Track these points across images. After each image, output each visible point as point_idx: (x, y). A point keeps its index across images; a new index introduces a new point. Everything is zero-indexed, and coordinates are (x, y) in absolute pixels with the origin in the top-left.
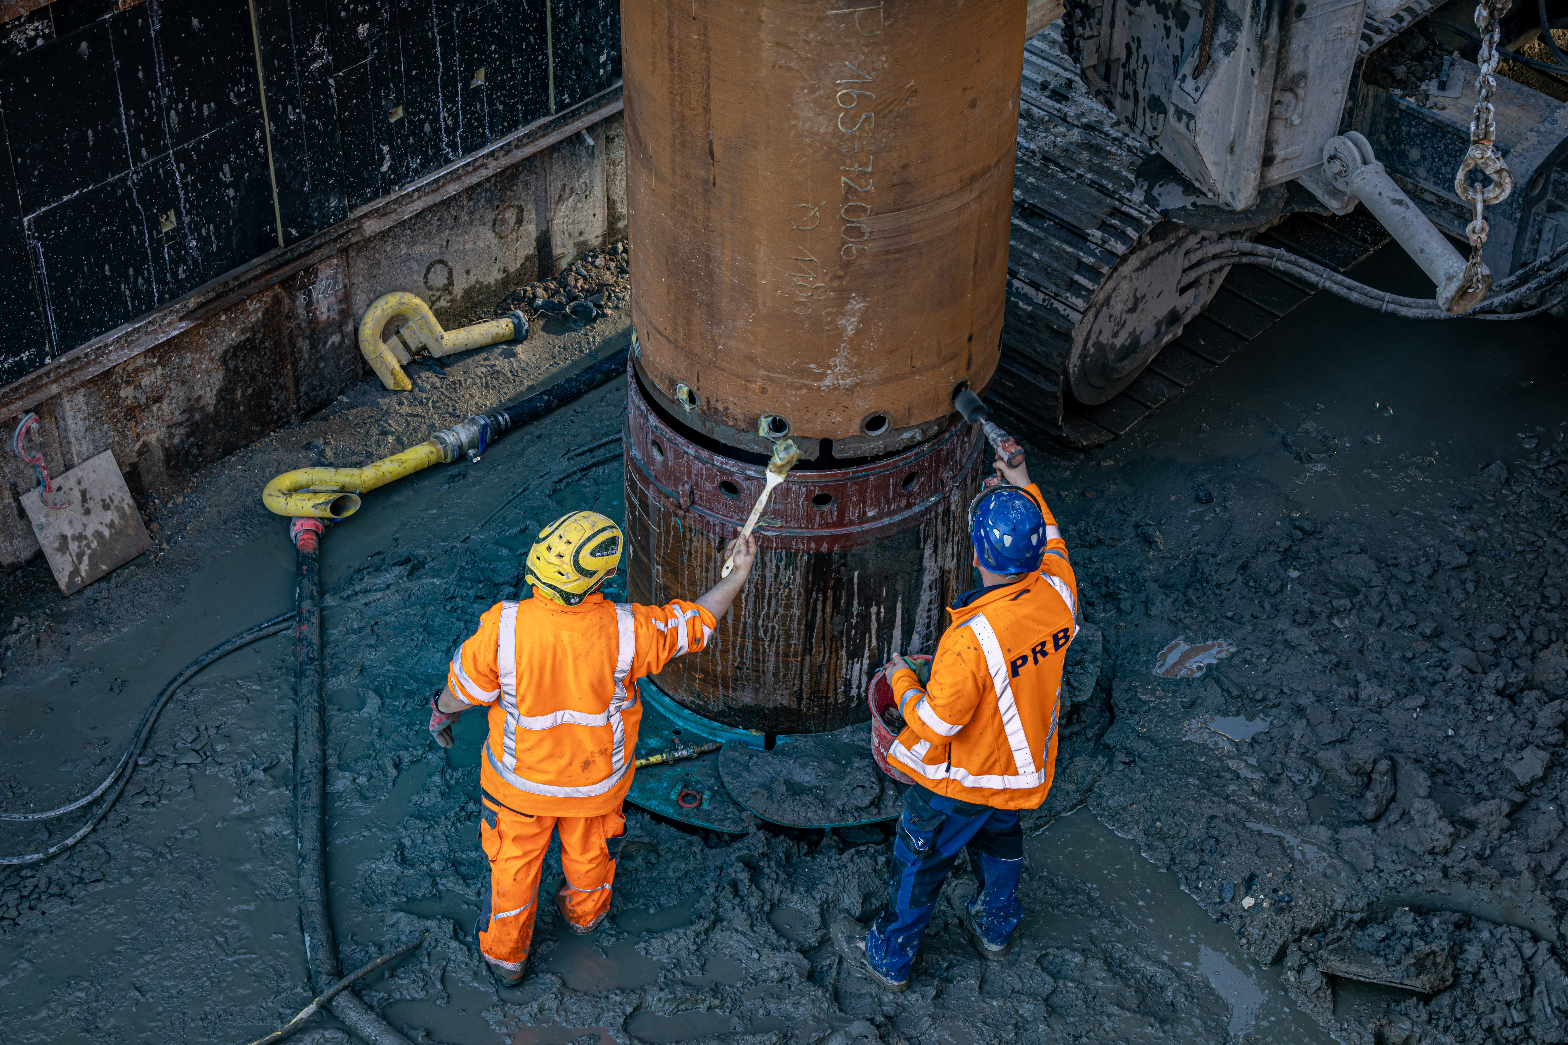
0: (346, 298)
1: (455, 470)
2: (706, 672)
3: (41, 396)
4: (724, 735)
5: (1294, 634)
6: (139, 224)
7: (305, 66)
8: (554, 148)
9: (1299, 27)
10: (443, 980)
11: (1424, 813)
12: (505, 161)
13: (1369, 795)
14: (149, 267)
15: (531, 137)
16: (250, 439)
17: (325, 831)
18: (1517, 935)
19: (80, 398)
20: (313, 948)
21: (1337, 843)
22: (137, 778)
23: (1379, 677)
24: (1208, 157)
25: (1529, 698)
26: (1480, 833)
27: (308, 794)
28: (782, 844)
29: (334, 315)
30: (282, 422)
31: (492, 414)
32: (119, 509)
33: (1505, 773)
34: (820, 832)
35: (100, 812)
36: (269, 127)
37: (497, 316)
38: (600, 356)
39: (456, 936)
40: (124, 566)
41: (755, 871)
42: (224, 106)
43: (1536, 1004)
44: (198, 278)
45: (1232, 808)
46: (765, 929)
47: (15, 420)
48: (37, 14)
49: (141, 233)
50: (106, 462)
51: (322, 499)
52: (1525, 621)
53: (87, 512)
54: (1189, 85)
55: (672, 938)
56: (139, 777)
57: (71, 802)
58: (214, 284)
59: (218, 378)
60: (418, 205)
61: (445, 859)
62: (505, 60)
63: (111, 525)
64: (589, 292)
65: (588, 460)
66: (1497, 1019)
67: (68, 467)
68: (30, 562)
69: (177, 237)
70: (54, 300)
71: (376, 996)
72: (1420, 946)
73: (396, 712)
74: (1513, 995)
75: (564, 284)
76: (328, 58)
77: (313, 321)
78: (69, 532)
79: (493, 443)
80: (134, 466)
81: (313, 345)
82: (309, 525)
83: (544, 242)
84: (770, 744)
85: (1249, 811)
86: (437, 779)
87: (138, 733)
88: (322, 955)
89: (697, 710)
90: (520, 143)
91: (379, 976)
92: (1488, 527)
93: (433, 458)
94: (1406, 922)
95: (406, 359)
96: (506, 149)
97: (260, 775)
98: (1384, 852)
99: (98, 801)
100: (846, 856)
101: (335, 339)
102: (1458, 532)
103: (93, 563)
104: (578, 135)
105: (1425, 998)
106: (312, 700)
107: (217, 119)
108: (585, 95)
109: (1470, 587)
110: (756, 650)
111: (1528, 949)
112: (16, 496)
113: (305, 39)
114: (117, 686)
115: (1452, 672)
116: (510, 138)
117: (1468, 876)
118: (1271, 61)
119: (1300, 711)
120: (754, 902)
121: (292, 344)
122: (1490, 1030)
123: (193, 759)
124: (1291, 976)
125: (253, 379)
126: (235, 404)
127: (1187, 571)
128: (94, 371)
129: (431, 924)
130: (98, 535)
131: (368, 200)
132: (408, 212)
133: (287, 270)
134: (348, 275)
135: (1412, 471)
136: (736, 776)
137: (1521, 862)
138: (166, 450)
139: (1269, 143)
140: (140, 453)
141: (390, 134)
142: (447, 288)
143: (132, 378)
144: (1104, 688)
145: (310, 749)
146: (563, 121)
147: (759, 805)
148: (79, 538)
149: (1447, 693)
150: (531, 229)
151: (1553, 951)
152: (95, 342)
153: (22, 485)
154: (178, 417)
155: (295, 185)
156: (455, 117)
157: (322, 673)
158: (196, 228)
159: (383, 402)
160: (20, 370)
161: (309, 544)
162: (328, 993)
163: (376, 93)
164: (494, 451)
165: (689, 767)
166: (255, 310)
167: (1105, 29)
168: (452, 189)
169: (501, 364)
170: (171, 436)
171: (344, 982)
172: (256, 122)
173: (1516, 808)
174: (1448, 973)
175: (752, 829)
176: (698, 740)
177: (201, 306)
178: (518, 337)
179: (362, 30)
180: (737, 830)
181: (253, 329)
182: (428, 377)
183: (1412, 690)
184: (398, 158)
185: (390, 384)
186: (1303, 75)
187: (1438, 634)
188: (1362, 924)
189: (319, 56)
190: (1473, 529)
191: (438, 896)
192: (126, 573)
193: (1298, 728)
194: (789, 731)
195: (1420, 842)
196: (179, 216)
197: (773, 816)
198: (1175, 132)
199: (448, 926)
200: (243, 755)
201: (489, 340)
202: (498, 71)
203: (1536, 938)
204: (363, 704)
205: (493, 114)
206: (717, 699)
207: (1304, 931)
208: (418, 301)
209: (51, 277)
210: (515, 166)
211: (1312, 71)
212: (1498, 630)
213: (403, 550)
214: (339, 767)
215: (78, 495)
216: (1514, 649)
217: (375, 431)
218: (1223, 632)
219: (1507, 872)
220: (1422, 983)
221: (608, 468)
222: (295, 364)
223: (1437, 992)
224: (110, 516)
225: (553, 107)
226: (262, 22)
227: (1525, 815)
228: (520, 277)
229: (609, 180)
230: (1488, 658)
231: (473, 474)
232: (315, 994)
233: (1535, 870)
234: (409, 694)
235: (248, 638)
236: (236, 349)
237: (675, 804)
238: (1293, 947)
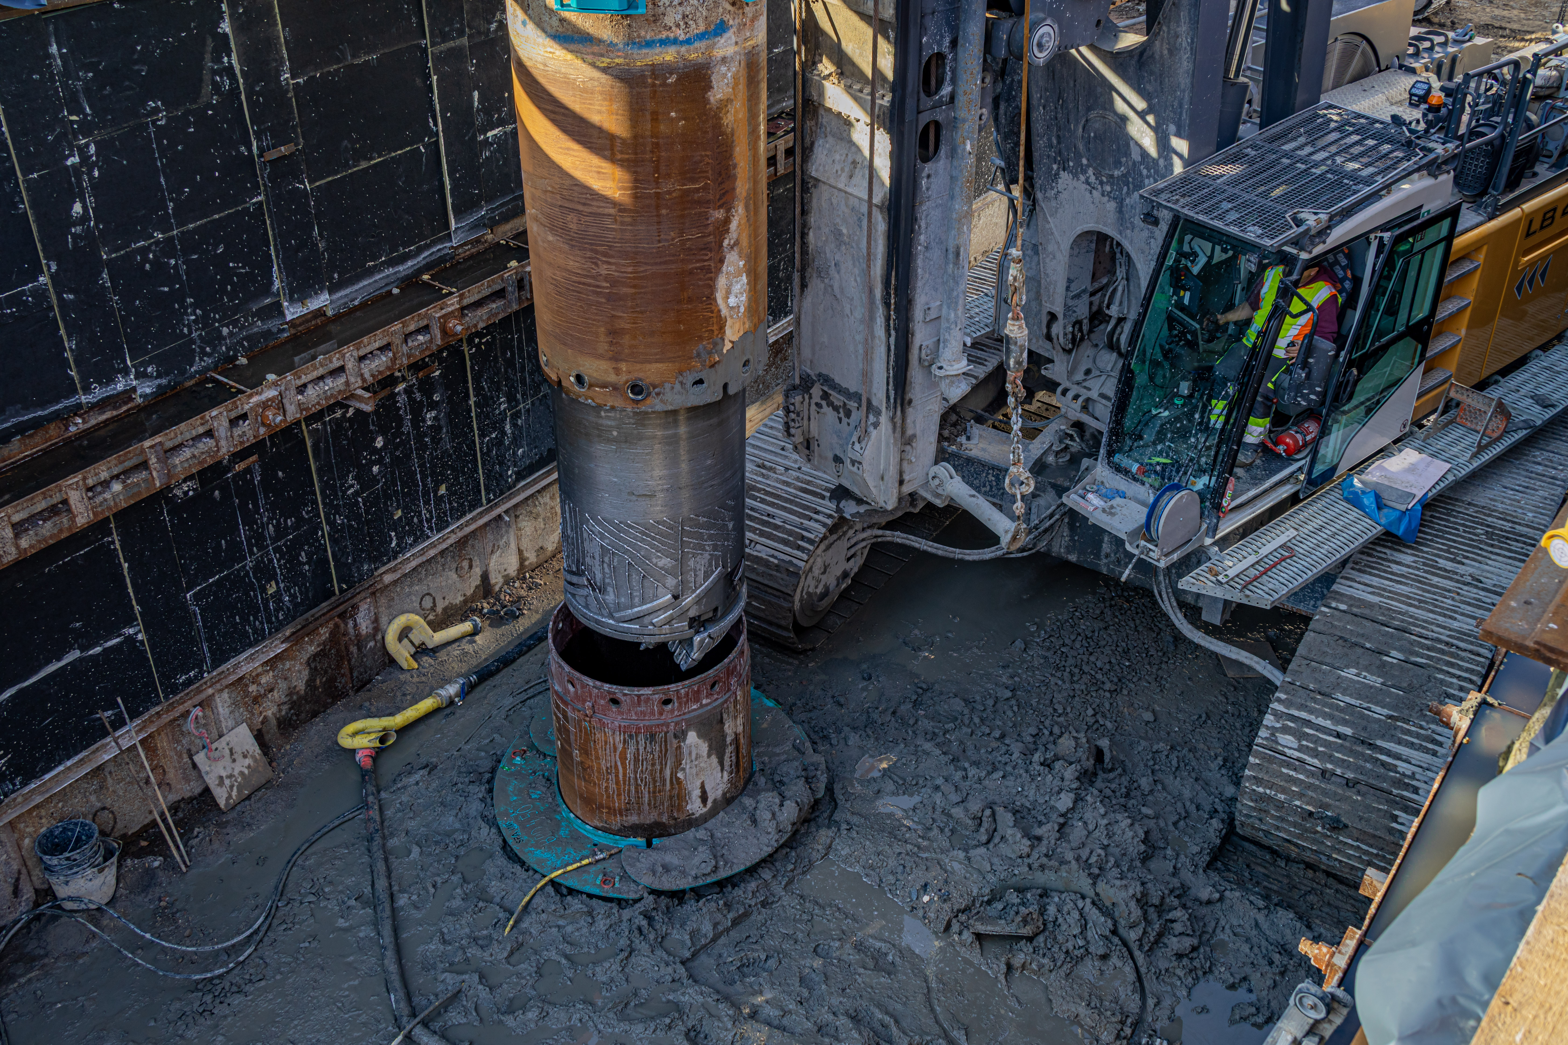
0: (376, 620)
1: (448, 711)
2: (609, 808)
3: (203, 696)
4: (623, 843)
5: (928, 746)
6: (254, 590)
7: (344, 492)
8: (486, 525)
9: (910, 411)
10: (476, 1009)
11: (1013, 835)
12: (460, 534)
13: (982, 830)
14: (262, 615)
15: (473, 519)
16: (326, 707)
17: (396, 931)
18: (1073, 897)
19: (225, 695)
20: (397, 1001)
21: (969, 859)
22: (279, 914)
23: (976, 764)
24: (871, 484)
25: (1058, 765)
26: (1045, 842)
27: (383, 910)
28: (664, 901)
29: (370, 630)
30: (343, 695)
31: (466, 676)
32: (253, 757)
33: (1052, 808)
34: (683, 892)
35: (258, 938)
36: (326, 528)
37: (462, 621)
38: (524, 637)
39: (481, 982)
40: (259, 789)
41: (650, 919)
42: (300, 520)
43: (1089, 934)
44: (291, 617)
45: (909, 847)
46: (659, 952)
47: (188, 712)
48: (190, 478)
49: (256, 596)
50: (244, 729)
51: (373, 736)
52: (1047, 723)
53: (234, 761)
54: (857, 446)
55: (607, 965)
56: (280, 914)
57: (239, 934)
58: (300, 620)
59: (306, 674)
60: (414, 564)
61: (469, 937)
62: (456, 478)
63: (249, 767)
64: (513, 603)
65: (524, 696)
66: (1070, 945)
67: (221, 736)
68: (201, 795)
69: (277, 596)
70: (207, 640)
71: (437, 1025)
72: (1023, 910)
73: (430, 854)
74: (1077, 931)
75: (499, 600)
76: (357, 487)
77: (358, 635)
78: (224, 774)
79: (469, 693)
80: (259, 731)
81: (359, 649)
82: (367, 752)
83: (485, 577)
84: (649, 845)
85: (919, 848)
86: (458, 891)
87: (276, 888)
88: (402, 1005)
89: (605, 830)
90: (467, 524)
91: (438, 1013)
92: (1019, 675)
93: (435, 706)
94: (1013, 897)
95: (413, 650)
96: (460, 528)
97: (353, 902)
98: (995, 860)
99: (256, 932)
100: (701, 903)
101: (372, 644)
102: (1004, 680)
103: (239, 791)
104: (500, 516)
105: (1030, 939)
106: (379, 855)
107: (296, 527)
108: (502, 493)
109: (1015, 708)
110: (637, 792)
111: (1080, 904)
112: (191, 757)
113: (343, 477)
114: (261, 861)
115: (1014, 757)
116: (462, 521)
117: (1042, 867)
118: (899, 429)
119: (937, 788)
120: (652, 936)
121: (347, 649)
122: (1067, 952)
123: (312, 898)
124: (956, 937)
125: (326, 672)
126: (316, 688)
127: (864, 717)
128: (233, 678)
129: (466, 977)
130: (242, 773)
131: (384, 564)
132: (408, 568)
133: (341, 608)
134: (376, 607)
135: (975, 650)
136: (632, 865)
137: (1069, 856)
138: (278, 719)
139: (901, 473)
140: (263, 723)
141: (394, 526)
142: (433, 608)
143: (255, 680)
144: (830, 789)
145: (382, 883)
146: (491, 509)
147: (647, 880)
148: (230, 776)
149: (1014, 768)
150: (477, 571)
151: (1093, 903)
152: (233, 661)
153: (194, 750)
154: (284, 699)
155: (343, 560)
156: (431, 512)
157: (384, 838)
158: (288, 589)
159: (402, 677)
160: (189, 682)
161: (368, 763)
162: (408, 1028)
163: (385, 503)
164: (469, 698)
165: (605, 864)
166: (324, 633)
167: (806, 422)
168: (432, 553)
169: (468, 648)
170: (280, 710)
171: (418, 1019)
172: (319, 526)
173: (1062, 826)
174: (1040, 923)
175: (646, 895)
176: (608, 848)
177: (293, 634)
178: (475, 632)
179: (375, 469)
180: (637, 896)
181: (324, 644)
182: (426, 660)
183: (995, 769)
184: (400, 539)
185: (405, 666)
186: (914, 436)
187: (1003, 736)
188: (989, 902)
189: (352, 486)
190: (1012, 677)
191: (467, 960)
192: (260, 794)
193: (938, 798)
194: (660, 836)
195: (1014, 851)
196: (277, 584)
197: (657, 886)
198: (851, 472)
199: (476, 977)
200: (341, 892)
201: (459, 635)
202: (452, 485)
203: (1083, 897)
204: (410, 852)
205: (451, 509)
206: (617, 822)
207: (959, 911)
208: (417, 617)
209: (205, 627)
210: (466, 536)
211: (918, 433)
212: (1033, 730)
213: (423, 760)
214: (400, 891)
215: (227, 752)
216: (1043, 740)
217: (399, 694)
218: (888, 750)
219: (1063, 862)
220: (1027, 931)
221: (536, 699)
222: (349, 661)
223: (1036, 935)
224: (247, 761)
225: (484, 501)
226: (319, 470)
227: (1067, 830)
228: (473, 598)
229: (519, 538)
230: (1032, 746)
231: (459, 712)
232: (400, 1029)
233: (1078, 859)
234: (437, 843)
235: (337, 822)
236: (315, 656)
237: (599, 886)
238: (954, 921)
